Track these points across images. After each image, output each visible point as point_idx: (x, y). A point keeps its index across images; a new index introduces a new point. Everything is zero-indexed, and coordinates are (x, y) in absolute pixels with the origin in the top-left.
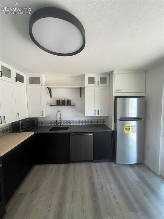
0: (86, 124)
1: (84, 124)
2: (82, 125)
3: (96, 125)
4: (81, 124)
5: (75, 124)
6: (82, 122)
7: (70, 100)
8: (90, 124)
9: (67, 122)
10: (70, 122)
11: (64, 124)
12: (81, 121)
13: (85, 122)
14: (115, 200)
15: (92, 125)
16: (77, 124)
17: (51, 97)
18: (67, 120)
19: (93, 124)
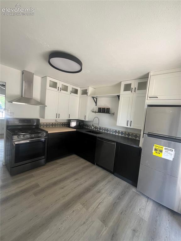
0: (122, 136)
1: (120, 135)
2: (118, 136)
3: (133, 139)
4: (117, 134)
5: (111, 133)
6: (119, 132)
7: (109, 109)
8: (127, 136)
9: (105, 130)
10: (107, 130)
11: (103, 131)
12: (117, 131)
13: (122, 133)
14: (98, 204)
15: (128, 139)
16: (116, 134)
17: (96, 105)
18: (105, 127)
19: (130, 137)
